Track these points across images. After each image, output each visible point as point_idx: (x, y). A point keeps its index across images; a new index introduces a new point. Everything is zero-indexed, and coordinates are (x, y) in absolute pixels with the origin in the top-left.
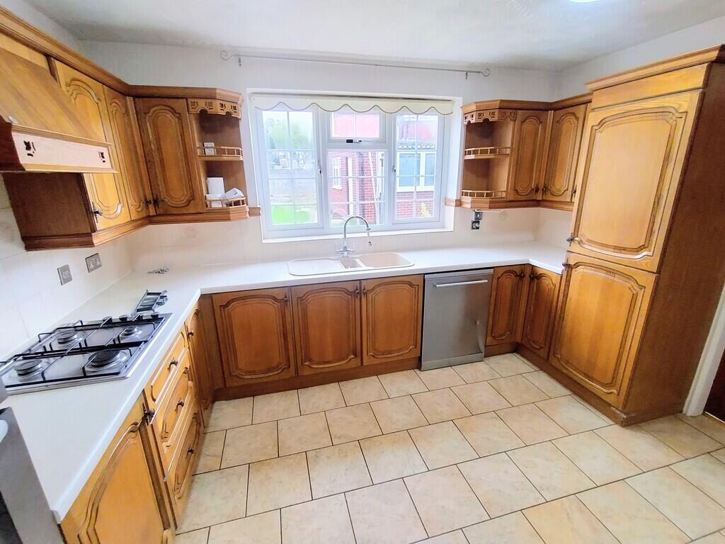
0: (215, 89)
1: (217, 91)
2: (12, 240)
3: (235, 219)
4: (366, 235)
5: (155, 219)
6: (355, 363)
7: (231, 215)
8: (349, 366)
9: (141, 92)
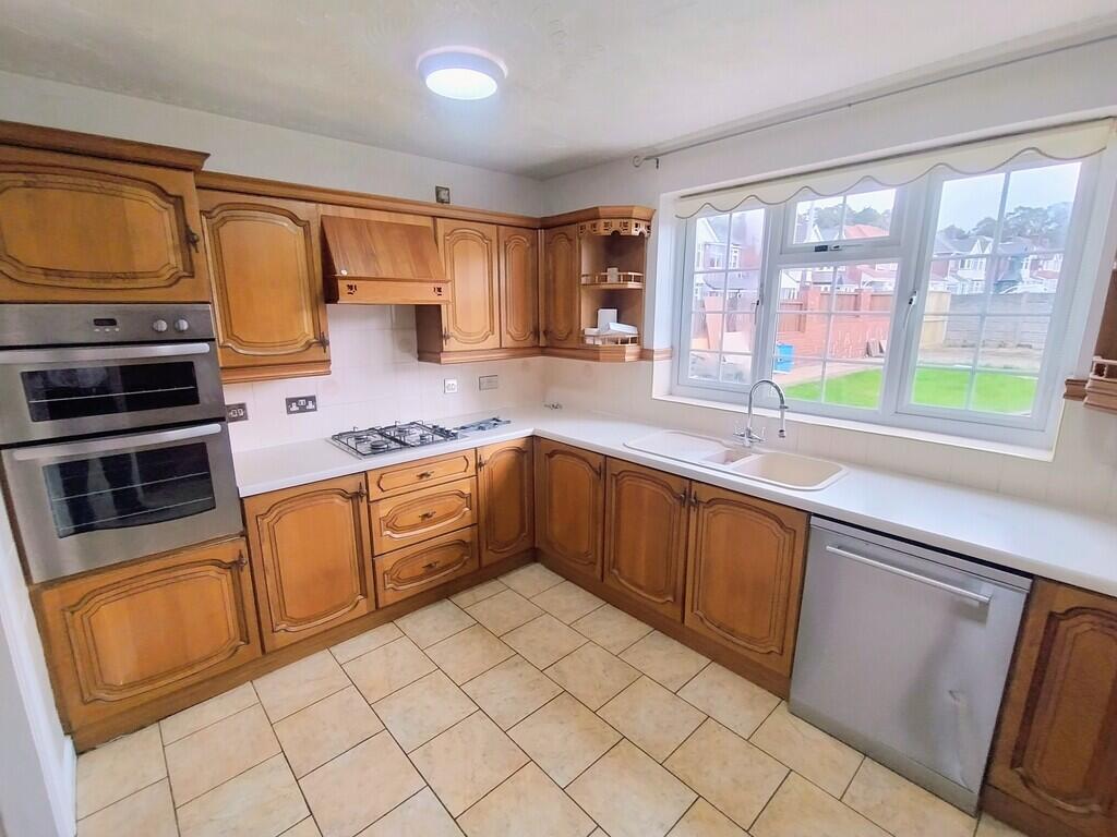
0: (597, 208)
1: (600, 209)
2: (409, 351)
3: (605, 361)
4: (777, 414)
5: (548, 350)
6: (672, 611)
7: (601, 355)
8: (662, 610)
9: (550, 222)
